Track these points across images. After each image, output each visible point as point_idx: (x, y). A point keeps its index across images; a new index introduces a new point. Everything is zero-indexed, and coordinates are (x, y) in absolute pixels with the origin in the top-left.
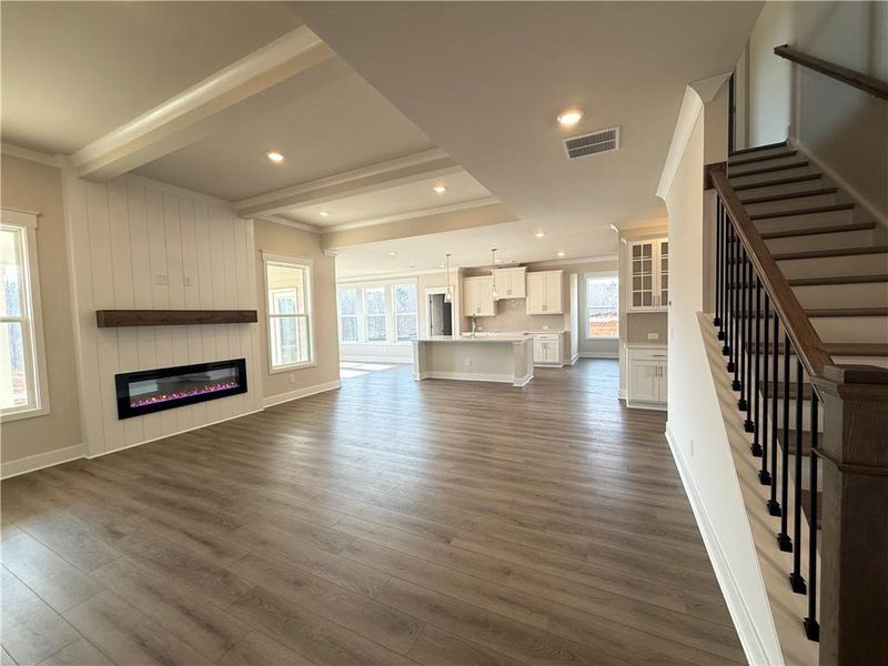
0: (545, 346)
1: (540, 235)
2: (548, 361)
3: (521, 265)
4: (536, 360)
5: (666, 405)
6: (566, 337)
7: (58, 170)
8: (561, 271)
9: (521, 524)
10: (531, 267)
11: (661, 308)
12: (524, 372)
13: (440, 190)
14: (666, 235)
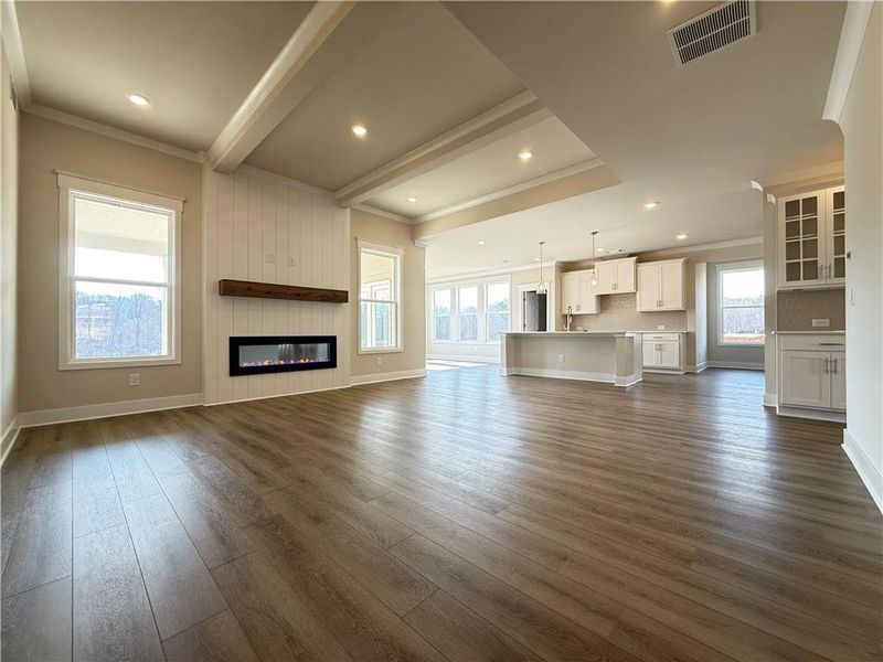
0: (660, 348)
1: (650, 206)
2: (664, 365)
3: (631, 255)
4: (645, 364)
5: (844, 414)
6: (690, 339)
7: (201, 166)
8: (682, 260)
9: (594, 510)
10: (642, 257)
11: (834, 282)
12: (629, 372)
13: (526, 156)
14: (841, 183)
